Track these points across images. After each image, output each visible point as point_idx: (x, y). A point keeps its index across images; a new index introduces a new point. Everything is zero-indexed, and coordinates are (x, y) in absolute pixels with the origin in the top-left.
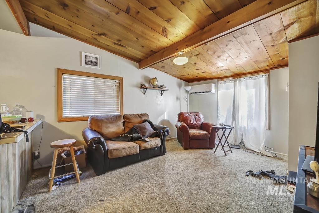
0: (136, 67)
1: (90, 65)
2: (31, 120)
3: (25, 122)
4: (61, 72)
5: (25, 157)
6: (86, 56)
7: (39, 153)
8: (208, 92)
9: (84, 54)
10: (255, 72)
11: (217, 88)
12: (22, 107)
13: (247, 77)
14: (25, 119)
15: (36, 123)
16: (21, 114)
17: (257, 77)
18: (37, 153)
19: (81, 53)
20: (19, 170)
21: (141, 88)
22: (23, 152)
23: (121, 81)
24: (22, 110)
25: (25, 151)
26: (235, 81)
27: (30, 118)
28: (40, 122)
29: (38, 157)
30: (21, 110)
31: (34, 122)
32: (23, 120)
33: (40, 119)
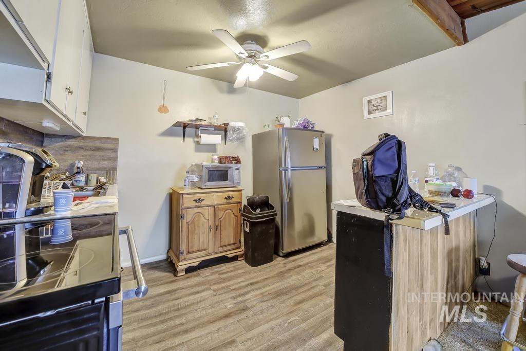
2: (468, 194)
3: (458, 196)
5: (457, 260)
7: (489, 264)
12: (459, 169)
14: (458, 191)
15: (479, 201)
16: (455, 181)
18: (484, 264)
20: (444, 279)
22: (451, 250)
24: (458, 175)
25: (457, 249)
27: (467, 190)
28: (489, 200)
29: (486, 272)
30: (456, 174)
31: (474, 200)
32: (455, 193)
33: (491, 195)
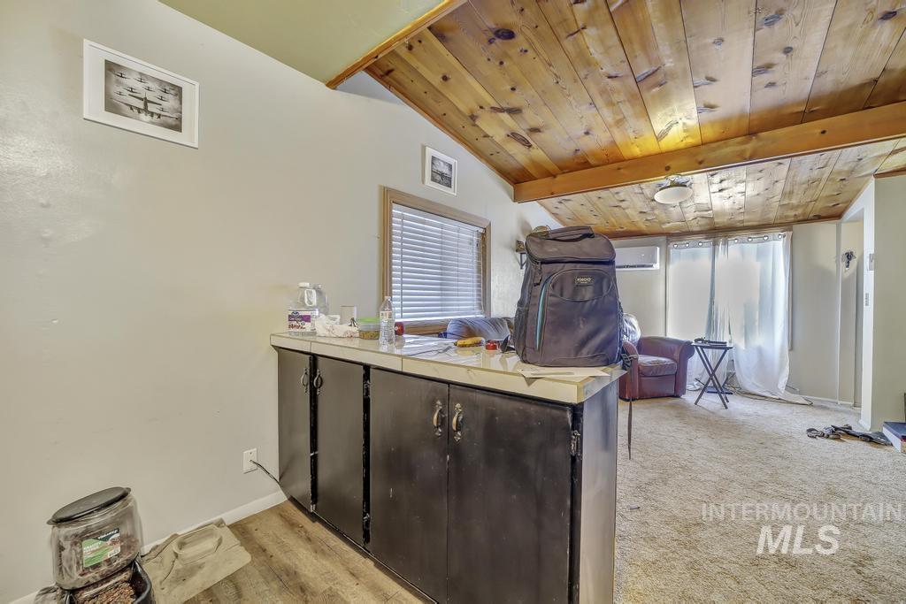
0: (509, 194)
1: (439, 183)
4: (390, 197)
6: (433, 158)
8: (643, 266)
9: (430, 152)
10: (761, 228)
11: (667, 260)
13: (743, 235)
17: (766, 238)
19: (424, 148)
21: (517, 251)
23: (487, 229)
26: (715, 244)
